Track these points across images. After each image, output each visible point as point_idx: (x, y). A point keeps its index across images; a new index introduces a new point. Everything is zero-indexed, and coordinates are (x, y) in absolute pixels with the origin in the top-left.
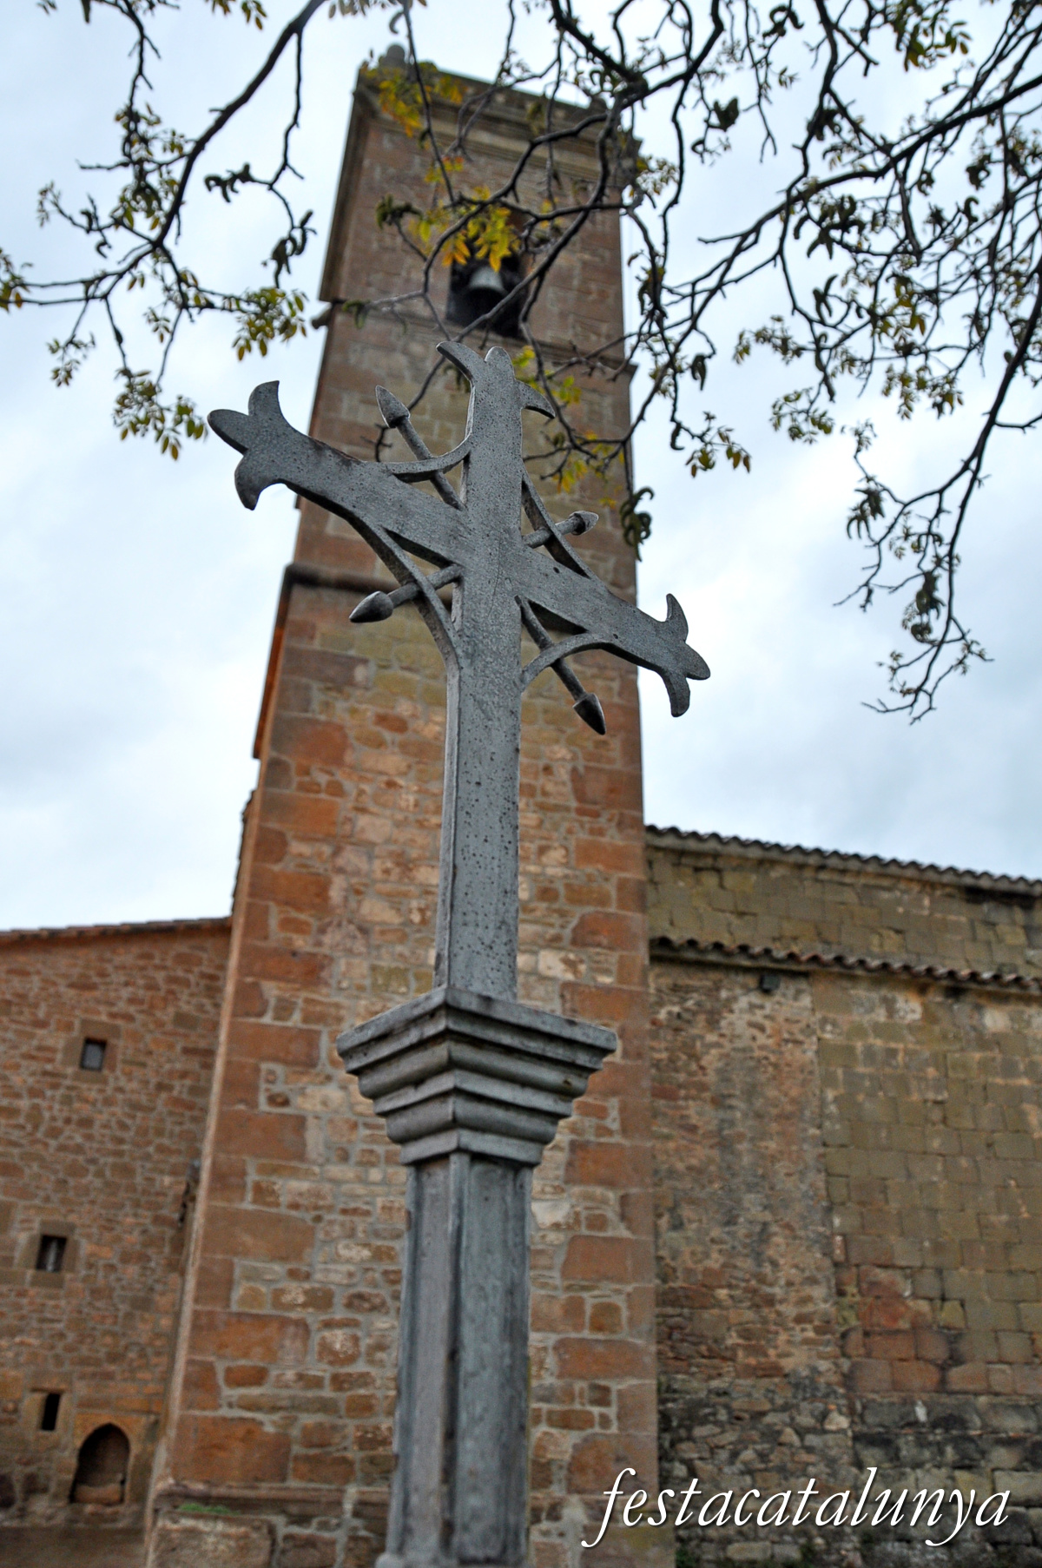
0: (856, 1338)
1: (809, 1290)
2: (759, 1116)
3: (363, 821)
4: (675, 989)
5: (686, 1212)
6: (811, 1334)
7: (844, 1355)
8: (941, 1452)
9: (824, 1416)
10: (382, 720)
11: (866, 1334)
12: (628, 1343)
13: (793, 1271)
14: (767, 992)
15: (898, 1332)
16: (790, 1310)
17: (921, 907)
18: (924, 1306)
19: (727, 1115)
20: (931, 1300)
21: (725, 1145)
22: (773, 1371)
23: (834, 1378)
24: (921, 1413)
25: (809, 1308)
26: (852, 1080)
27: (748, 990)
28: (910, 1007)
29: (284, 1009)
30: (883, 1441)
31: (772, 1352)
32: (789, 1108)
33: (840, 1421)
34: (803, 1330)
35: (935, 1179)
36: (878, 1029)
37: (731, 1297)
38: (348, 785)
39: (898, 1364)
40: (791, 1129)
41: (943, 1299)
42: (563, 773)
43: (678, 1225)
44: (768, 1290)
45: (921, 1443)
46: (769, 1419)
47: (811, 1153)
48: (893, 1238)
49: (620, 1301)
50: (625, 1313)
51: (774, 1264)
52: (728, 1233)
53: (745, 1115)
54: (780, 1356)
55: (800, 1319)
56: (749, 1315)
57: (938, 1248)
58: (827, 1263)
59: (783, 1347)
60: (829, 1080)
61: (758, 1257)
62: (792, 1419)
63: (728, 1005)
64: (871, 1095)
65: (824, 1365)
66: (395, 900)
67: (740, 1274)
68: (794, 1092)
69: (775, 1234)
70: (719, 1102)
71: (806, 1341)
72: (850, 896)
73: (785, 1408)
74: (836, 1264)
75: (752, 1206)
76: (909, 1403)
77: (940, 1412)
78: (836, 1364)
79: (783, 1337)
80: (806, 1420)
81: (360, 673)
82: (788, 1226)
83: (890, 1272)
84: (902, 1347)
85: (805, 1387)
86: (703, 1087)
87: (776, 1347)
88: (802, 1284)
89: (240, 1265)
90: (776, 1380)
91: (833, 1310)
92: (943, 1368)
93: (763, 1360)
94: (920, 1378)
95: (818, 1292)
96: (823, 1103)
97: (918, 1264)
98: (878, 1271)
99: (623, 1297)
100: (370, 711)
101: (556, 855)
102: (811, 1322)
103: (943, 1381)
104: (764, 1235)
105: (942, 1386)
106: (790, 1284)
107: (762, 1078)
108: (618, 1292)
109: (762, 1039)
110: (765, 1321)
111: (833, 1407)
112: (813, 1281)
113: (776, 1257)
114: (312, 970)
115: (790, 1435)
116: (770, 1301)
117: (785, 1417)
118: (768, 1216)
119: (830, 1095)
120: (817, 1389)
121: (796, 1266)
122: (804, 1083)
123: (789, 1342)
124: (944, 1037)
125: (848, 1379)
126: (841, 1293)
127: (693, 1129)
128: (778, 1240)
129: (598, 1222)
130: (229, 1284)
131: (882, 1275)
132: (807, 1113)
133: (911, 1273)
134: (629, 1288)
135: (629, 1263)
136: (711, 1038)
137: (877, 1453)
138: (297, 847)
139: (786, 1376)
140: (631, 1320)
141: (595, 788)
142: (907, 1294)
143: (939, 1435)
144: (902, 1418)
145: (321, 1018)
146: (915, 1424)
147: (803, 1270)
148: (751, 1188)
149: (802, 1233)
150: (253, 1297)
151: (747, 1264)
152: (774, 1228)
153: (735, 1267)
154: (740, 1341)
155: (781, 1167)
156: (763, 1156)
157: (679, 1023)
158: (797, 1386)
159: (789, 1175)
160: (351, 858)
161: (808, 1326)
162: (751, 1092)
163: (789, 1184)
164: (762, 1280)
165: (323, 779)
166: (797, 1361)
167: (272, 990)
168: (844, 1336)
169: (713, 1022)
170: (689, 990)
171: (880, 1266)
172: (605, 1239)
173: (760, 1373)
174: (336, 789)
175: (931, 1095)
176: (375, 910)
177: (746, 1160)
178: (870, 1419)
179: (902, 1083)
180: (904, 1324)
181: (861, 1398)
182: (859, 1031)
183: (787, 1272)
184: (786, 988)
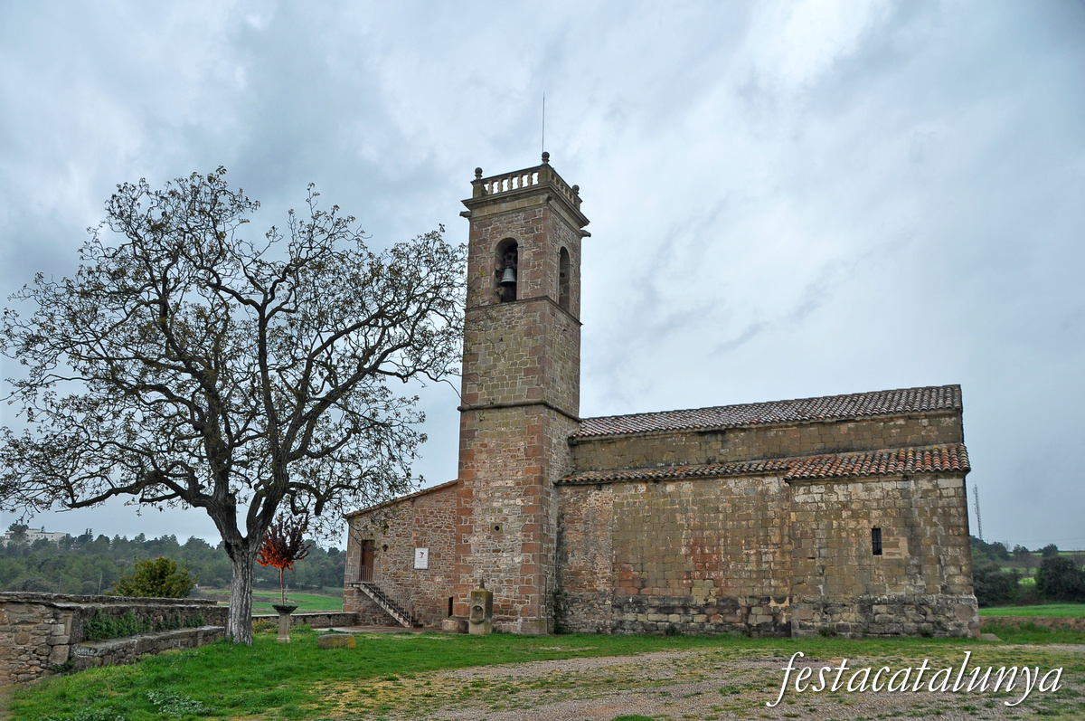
0: (617, 582)
1: (605, 570)
2: (595, 525)
3: (479, 473)
4: (576, 493)
5: (575, 553)
6: (605, 581)
7: (614, 586)
8: (635, 609)
9: (605, 601)
10: (481, 445)
11: (620, 581)
12: (533, 587)
13: (602, 565)
14: (600, 490)
15: (629, 580)
16: (600, 576)
17: (682, 441)
18: (637, 573)
19: (586, 526)
20: (639, 571)
21: (586, 534)
22: (596, 590)
23: (610, 592)
24: (631, 600)
25: (605, 575)
26: (622, 513)
27: (595, 490)
28: (642, 488)
29: (466, 521)
30: (619, 607)
32: (604, 522)
33: (609, 602)
34: (603, 580)
35: (644, 538)
36: (632, 496)
37: (586, 573)
38: (476, 466)
39: (627, 588)
40: (604, 528)
41: (642, 571)
42: (522, 450)
43: (573, 556)
44: (595, 571)
45: (629, 607)
46: (591, 602)
47: (609, 534)
48: (630, 556)
49: (532, 578)
51: (597, 564)
52: (586, 557)
53: (592, 525)
54: (597, 587)
55: (603, 577)
56: (590, 577)
57: (642, 557)
58: (611, 563)
59: (598, 584)
60: (615, 513)
61: (593, 563)
62: (597, 602)
63: (589, 495)
64: (627, 516)
65: (608, 589)
66: (486, 492)
67: (588, 567)
68: (606, 518)
69: (598, 556)
70: (585, 523)
71: (604, 583)
72: (657, 443)
73: (595, 599)
74: (613, 563)
75: (592, 549)
76: (628, 597)
77: (636, 600)
78: (611, 588)
79: (598, 582)
80: (600, 602)
81: (476, 433)
82: (601, 554)
83: (628, 564)
84: (629, 584)
85: (602, 594)
86: (581, 519)
87: (596, 585)
89: (461, 575)
90: (595, 592)
91: (612, 575)
92: (640, 589)
93: (592, 588)
94: (633, 591)
95: (608, 571)
96: (613, 520)
97: (636, 562)
100: (479, 443)
101: (520, 473)
102: (605, 578)
103: (639, 592)
104: (595, 557)
105: (639, 593)
106: (601, 569)
107: (597, 514)
108: (531, 576)
109: (598, 504)
110: (594, 578)
111: (608, 599)
112: (607, 568)
113: (598, 562)
114: (470, 512)
115: (596, 605)
116: (595, 573)
117: (595, 601)
118: (596, 552)
119: (616, 517)
120: (605, 594)
122: (609, 515)
123: (600, 583)
124: (652, 496)
125: (614, 592)
126: (614, 571)
127: (578, 531)
128: (598, 558)
129: (528, 561)
130: (459, 579)
131: (626, 565)
132: (609, 523)
133: (634, 565)
134: (534, 575)
136: (584, 505)
137: (618, 609)
138: (466, 483)
139: (598, 591)
140: (534, 582)
141: (530, 451)
142: (632, 570)
143: (634, 605)
144: (625, 601)
145: (472, 522)
146: (629, 602)
147: (604, 565)
148: (592, 545)
149: (605, 556)
150: (464, 581)
151: (590, 564)
153: (587, 565)
154: (588, 583)
155: (601, 538)
156: (596, 536)
157: (576, 503)
158: (600, 594)
159: (603, 540)
160: (477, 483)
162: (594, 519)
163: (603, 543)
164: (594, 568)
165: (470, 464)
166: (601, 588)
167: (463, 517)
168: (614, 581)
169: (585, 501)
170: (579, 492)
171: (625, 563)
172: (529, 565)
173: (591, 591)
174: (473, 466)
175: (646, 514)
176: (482, 495)
177: (591, 537)
178: (617, 601)
179: (637, 512)
180: (631, 578)
181: (616, 596)
182: (626, 497)
183: (600, 566)
184: (605, 488)
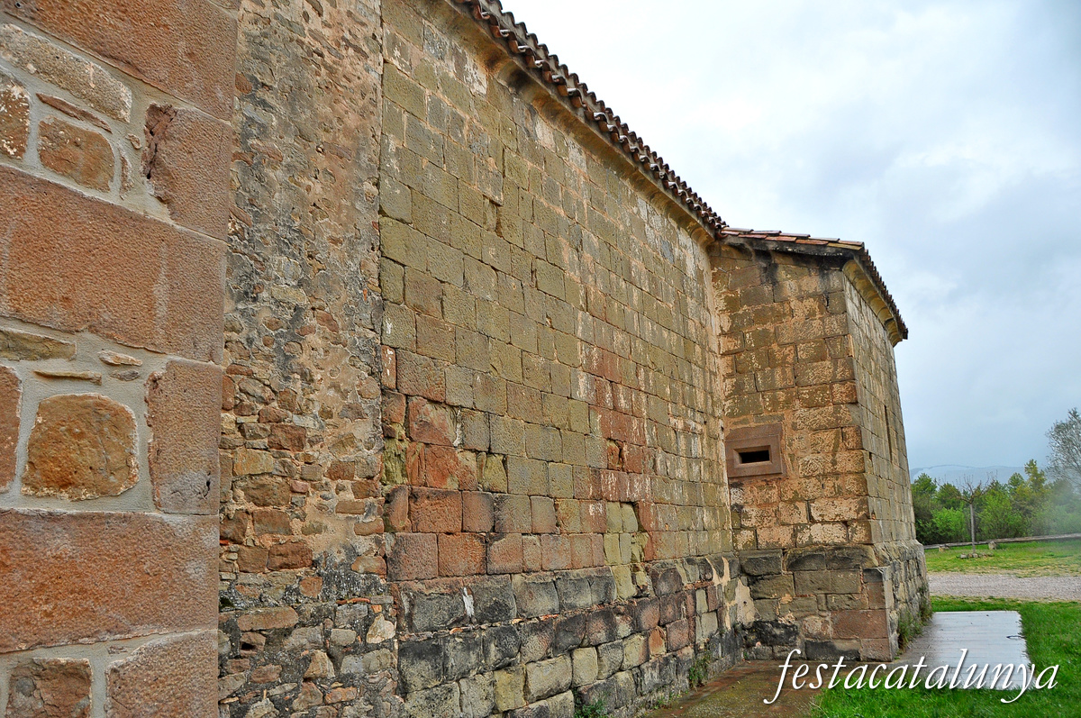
0: (402, 500)
1: (350, 427)
2: (303, 135)
6: (349, 496)
7: (389, 528)
8: (486, 653)
9: (367, 624)
11: (413, 496)
12: (147, 525)
13: (332, 393)
15: (447, 494)
16: (324, 457)
18: (471, 461)
19: (260, 115)
20: (477, 452)
22: (298, 557)
23: (375, 564)
24: (469, 604)
25: (348, 455)
26: (418, 136)
28: (478, 79)
30: (431, 650)
31: (296, 525)
32: (343, 141)
33: (385, 629)
34: (339, 489)
35: (489, 297)
36: (446, 85)
37: (240, 427)
39: (444, 538)
40: (344, 173)
41: (489, 453)
44: (297, 420)
45: (468, 645)
46: (293, 641)
47: (364, 217)
48: (447, 365)
49: (127, 398)
50: (141, 436)
51: (307, 378)
52: (243, 312)
53: (284, 126)
54: (305, 532)
55: (337, 472)
56: (268, 461)
57: (489, 387)
58: (374, 388)
59: (313, 517)
61: (286, 364)
62: (327, 635)
64: (435, 164)
65: (363, 544)
67: (257, 389)
68: (352, 120)
69: (312, 330)
71: (343, 508)
73: (316, 619)
74: (384, 391)
75: (282, 277)
76: (455, 592)
77: (485, 600)
78: (378, 542)
79: (313, 500)
80: (344, 635)
82: (328, 320)
83: (441, 411)
84: (450, 516)
85: (336, 579)
87: (302, 518)
88: (342, 416)
90: (301, 571)
91: (377, 459)
92: (486, 543)
93: (283, 538)
94: (464, 558)
95: (363, 430)
96: (384, 151)
97: (470, 404)
98: (429, 406)
99: (139, 388)
102: (351, 477)
103: (486, 559)
104: (296, 331)
105: (486, 566)
106: (326, 414)
107: (313, 81)
108: (126, 372)
110: (288, 474)
111: (378, 609)
112: (356, 413)
113: (310, 366)
116: (299, 441)
117: (316, 633)
118: (301, 299)
119: (393, 144)
120: (354, 582)
121: (335, 386)
122: (363, 114)
123: (320, 508)
124: (504, 128)
125: (392, 564)
126: (389, 436)
128: (313, 339)
131: (433, 414)
132: (364, 157)
133: (462, 415)
134: (157, 367)
135: (160, 291)
139: (314, 564)
140: (156, 456)
142: (456, 443)
143: (485, 631)
144: (451, 615)
146: (464, 619)
147: (344, 395)
148: (283, 246)
149: (345, 335)
151: (268, 372)
152: (311, 321)
153: (250, 375)
154: (251, 507)
155: (327, 226)
156: (302, 200)
158: (328, 580)
159: (335, 241)
161: (347, 483)
162: (295, 94)
163: (336, 253)
164: (289, 402)
166: (330, 540)
168: (389, 499)
171: (431, 401)
172: (99, 210)
173: (278, 561)
175: (489, 192)
177: (279, 198)
178: (419, 622)
179: (466, 164)
180: (452, 485)
181: (406, 590)
182: (428, 75)
183: (324, 395)
